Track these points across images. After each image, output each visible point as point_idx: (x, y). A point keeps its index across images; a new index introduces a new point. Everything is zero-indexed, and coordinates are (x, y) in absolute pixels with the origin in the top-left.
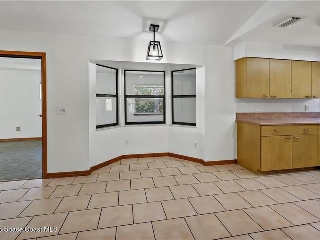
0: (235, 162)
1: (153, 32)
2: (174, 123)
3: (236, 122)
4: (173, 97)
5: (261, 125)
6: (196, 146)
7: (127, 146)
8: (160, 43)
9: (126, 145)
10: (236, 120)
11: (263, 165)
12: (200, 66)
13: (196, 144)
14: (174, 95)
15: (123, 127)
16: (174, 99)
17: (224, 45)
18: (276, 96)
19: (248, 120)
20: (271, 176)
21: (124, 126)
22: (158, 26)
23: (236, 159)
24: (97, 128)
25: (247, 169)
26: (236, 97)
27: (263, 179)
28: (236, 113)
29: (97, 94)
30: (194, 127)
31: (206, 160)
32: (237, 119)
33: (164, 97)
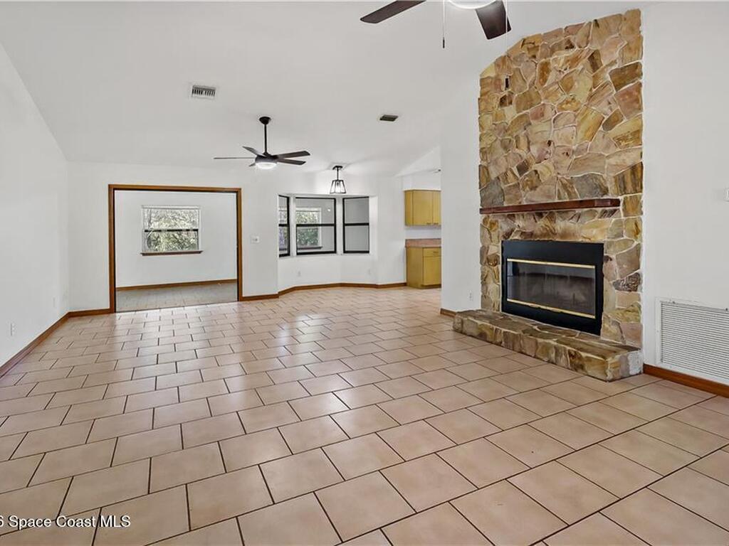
0: (405, 285)
2: (345, 252)
3: (405, 248)
5: (423, 248)
11: (425, 281)
13: (369, 270)
14: (345, 223)
15: (295, 257)
16: (346, 227)
17: (395, 177)
19: (416, 245)
22: (341, 167)
23: (406, 281)
26: (405, 224)
28: (406, 240)
30: (368, 254)
32: (406, 245)
33: (335, 225)
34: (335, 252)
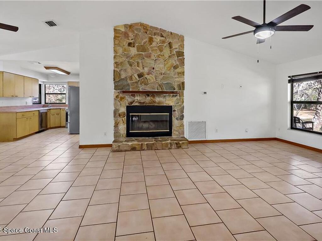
5: (17, 113)
11: (17, 135)
18: (18, 96)
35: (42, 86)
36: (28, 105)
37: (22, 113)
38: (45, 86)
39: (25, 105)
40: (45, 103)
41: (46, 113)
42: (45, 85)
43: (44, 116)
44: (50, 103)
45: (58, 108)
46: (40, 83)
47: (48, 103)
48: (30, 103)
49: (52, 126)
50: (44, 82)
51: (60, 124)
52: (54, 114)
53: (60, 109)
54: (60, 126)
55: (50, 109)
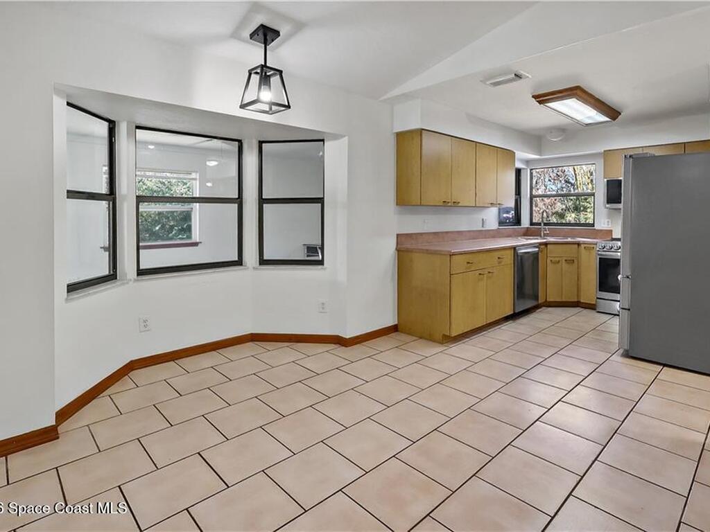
0: (394, 329)
1: (263, 45)
2: (263, 262)
3: (397, 252)
4: (262, 201)
5: (452, 255)
6: (323, 308)
7: (143, 333)
8: (283, 75)
9: (141, 332)
10: (396, 249)
11: (453, 326)
12: (336, 137)
13: (323, 304)
14: (263, 197)
15: (131, 283)
16: (265, 207)
17: (382, 98)
18: (459, 203)
20: (464, 343)
21: (135, 280)
22: (277, 32)
23: (396, 323)
24: (68, 292)
25: (421, 338)
26: (397, 202)
27: (456, 349)
28: (398, 235)
29: (68, 192)
30: (320, 267)
31: (348, 335)
32: (399, 246)
33: (239, 201)
34: (239, 262)
35: (523, 173)
36: (487, 227)
37: (468, 256)
38: (531, 174)
39: (480, 228)
40: (532, 224)
41: (535, 256)
42: (531, 170)
43: (527, 265)
44: (545, 224)
45: (569, 240)
46: (518, 165)
47: (540, 224)
48: (492, 224)
49: (550, 299)
50: (527, 162)
51: (578, 296)
52: (557, 259)
53: (579, 244)
54: (576, 300)
55: (546, 244)
